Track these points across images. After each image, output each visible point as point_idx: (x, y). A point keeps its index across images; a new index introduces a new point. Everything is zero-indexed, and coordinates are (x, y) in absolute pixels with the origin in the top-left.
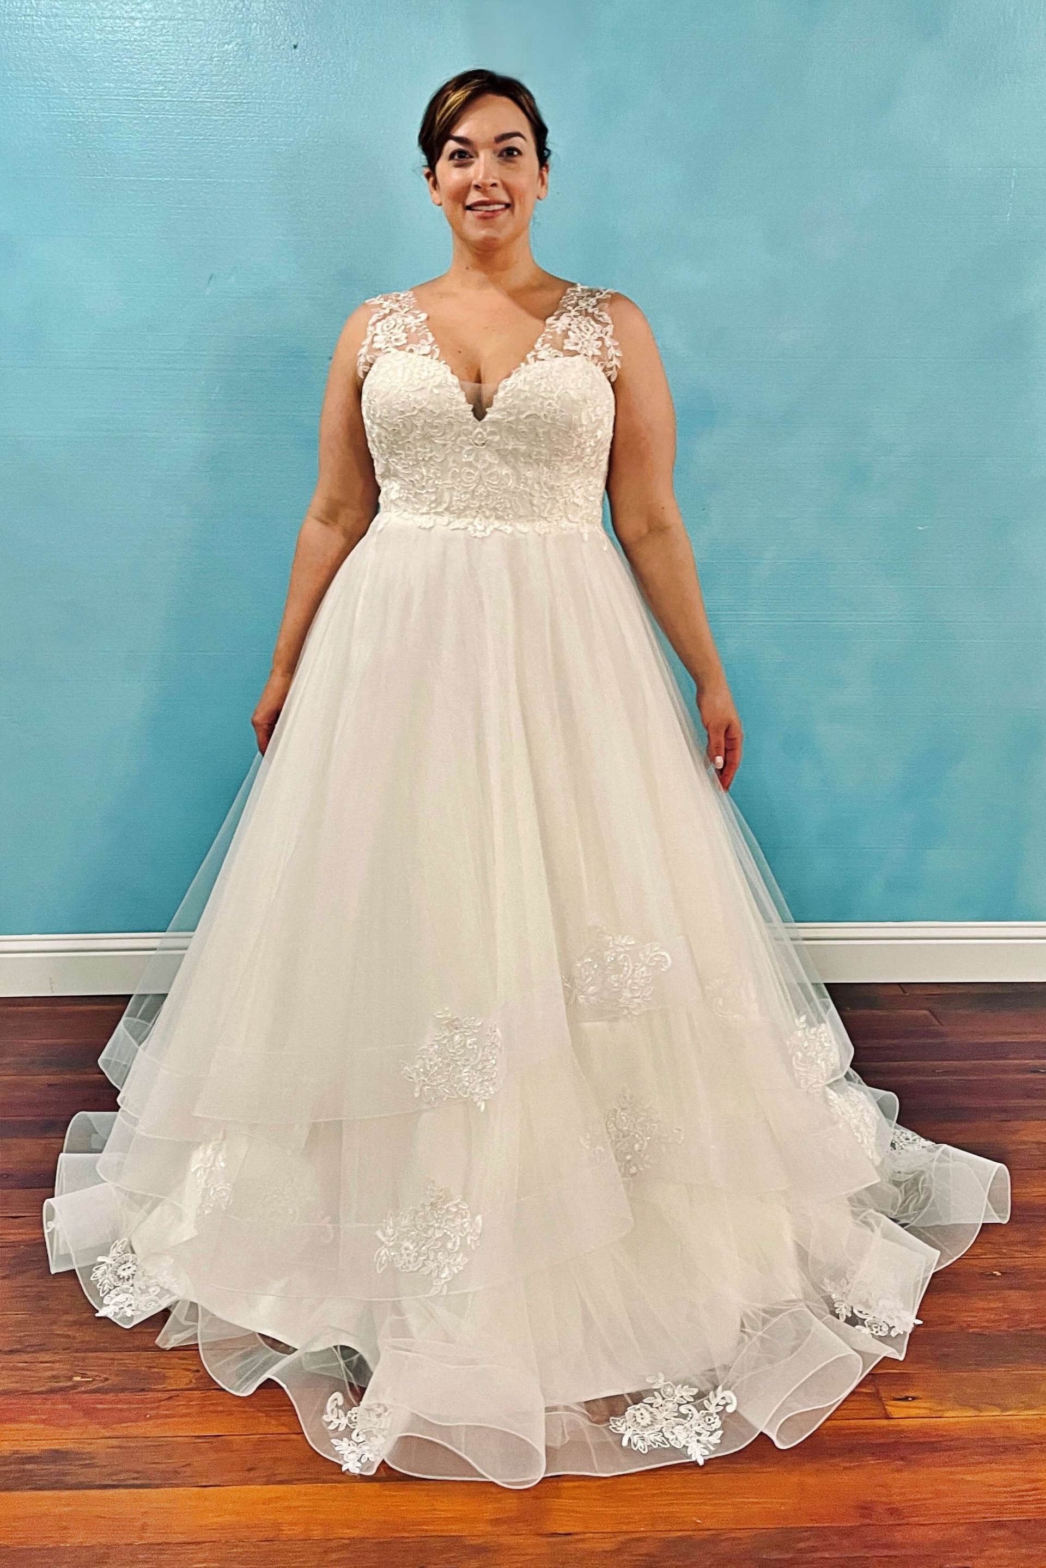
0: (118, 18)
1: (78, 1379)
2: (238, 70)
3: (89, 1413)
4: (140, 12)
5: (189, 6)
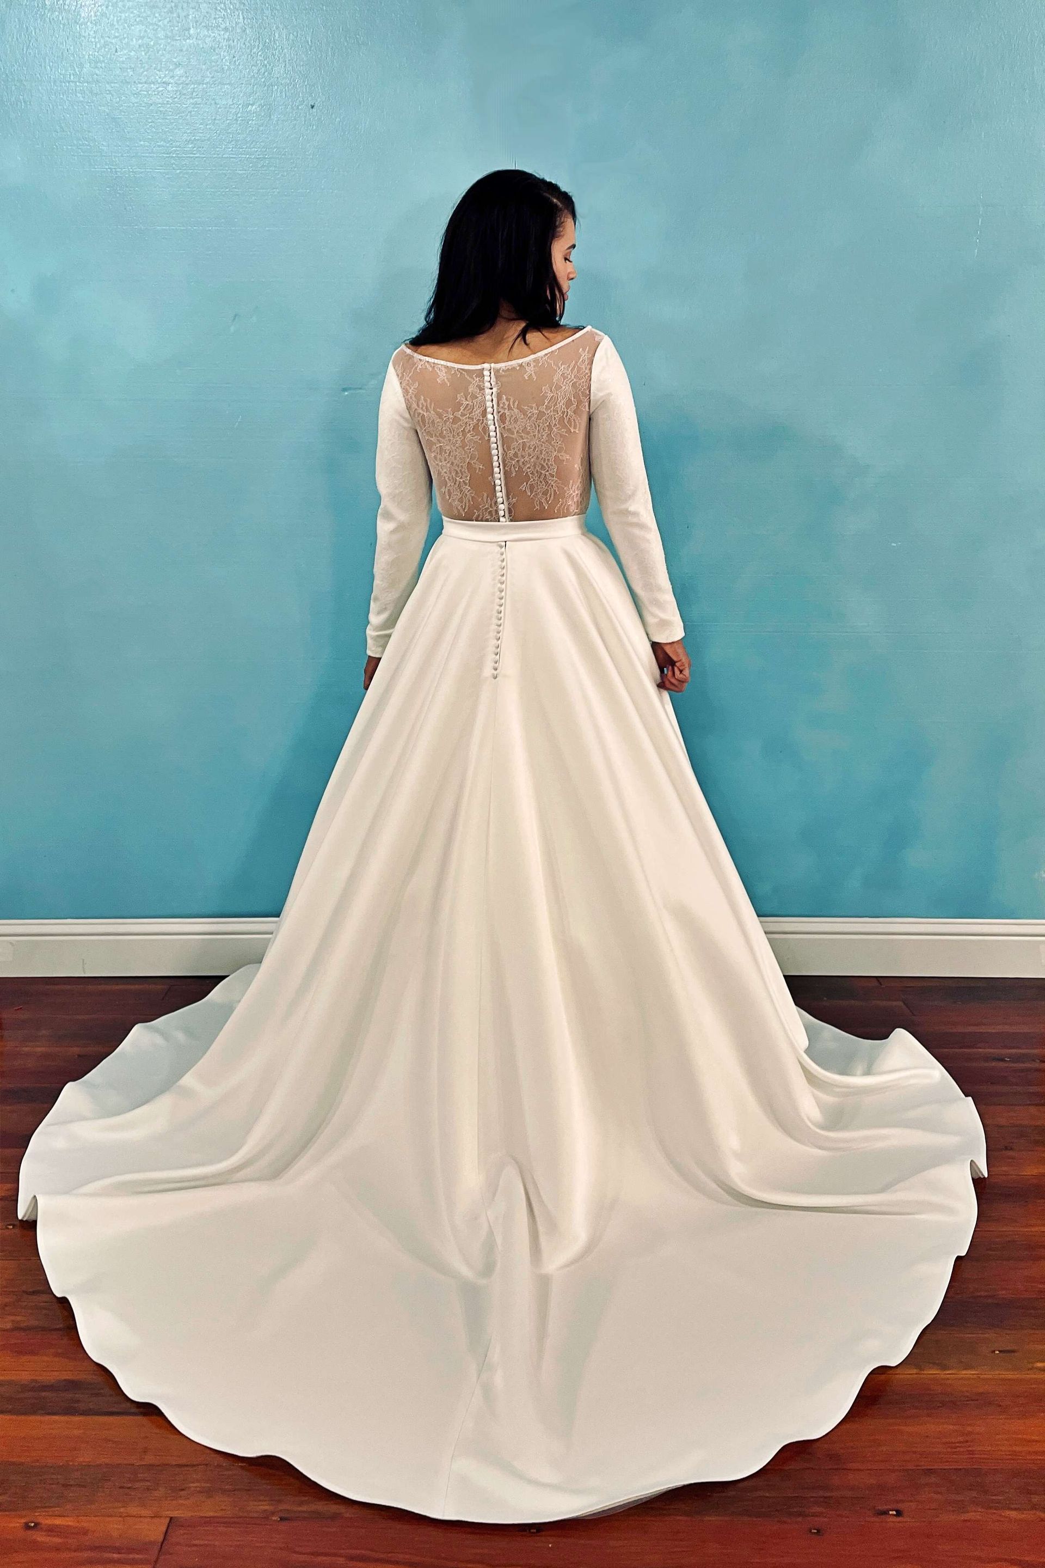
0: (153, 83)
2: (261, 128)
4: (172, 77)
5: (216, 71)
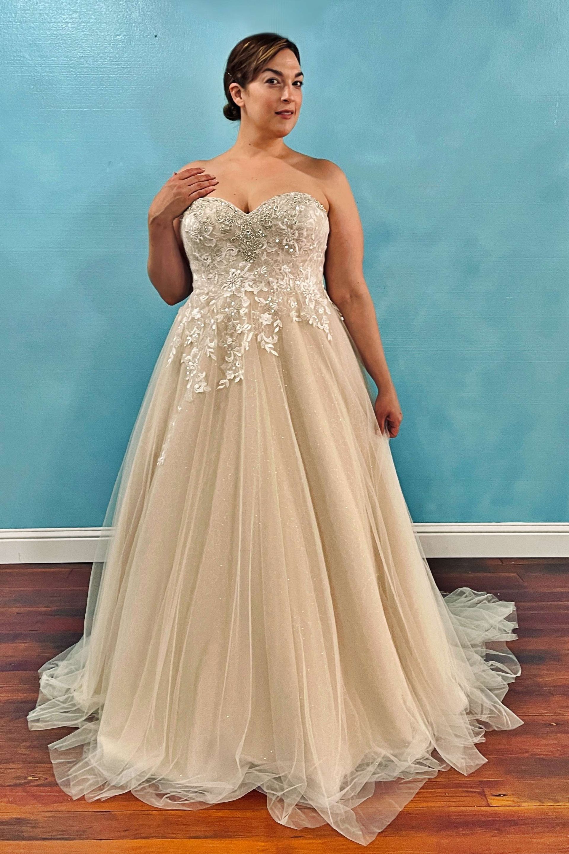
1: (31, 778)
2: (125, 49)
3: (36, 797)
5: (98, 15)
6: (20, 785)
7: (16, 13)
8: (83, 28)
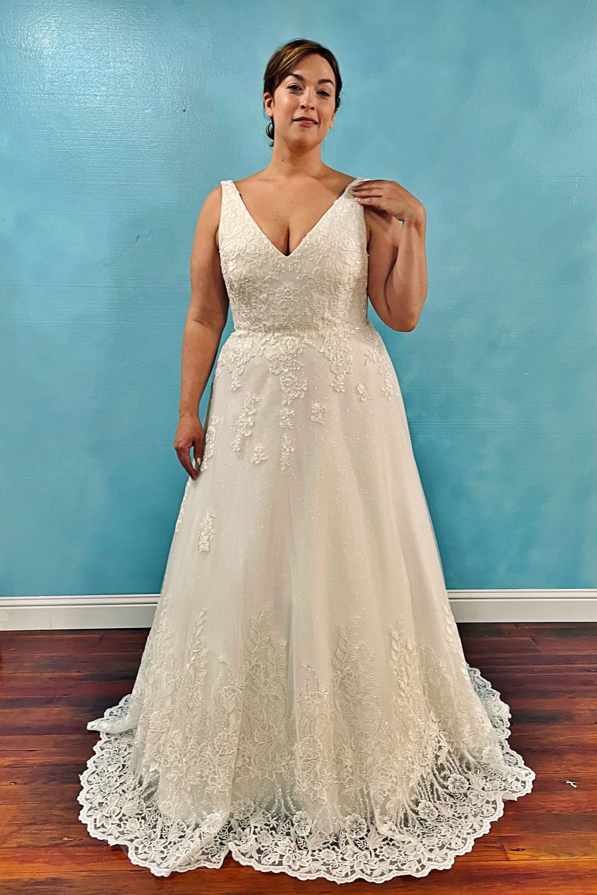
0: (88, 95)
1: (66, 839)
2: (154, 123)
3: (71, 857)
4: (99, 91)
5: (126, 88)
6: (56, 845)
7: (44, 84)
8: (111, 101)
